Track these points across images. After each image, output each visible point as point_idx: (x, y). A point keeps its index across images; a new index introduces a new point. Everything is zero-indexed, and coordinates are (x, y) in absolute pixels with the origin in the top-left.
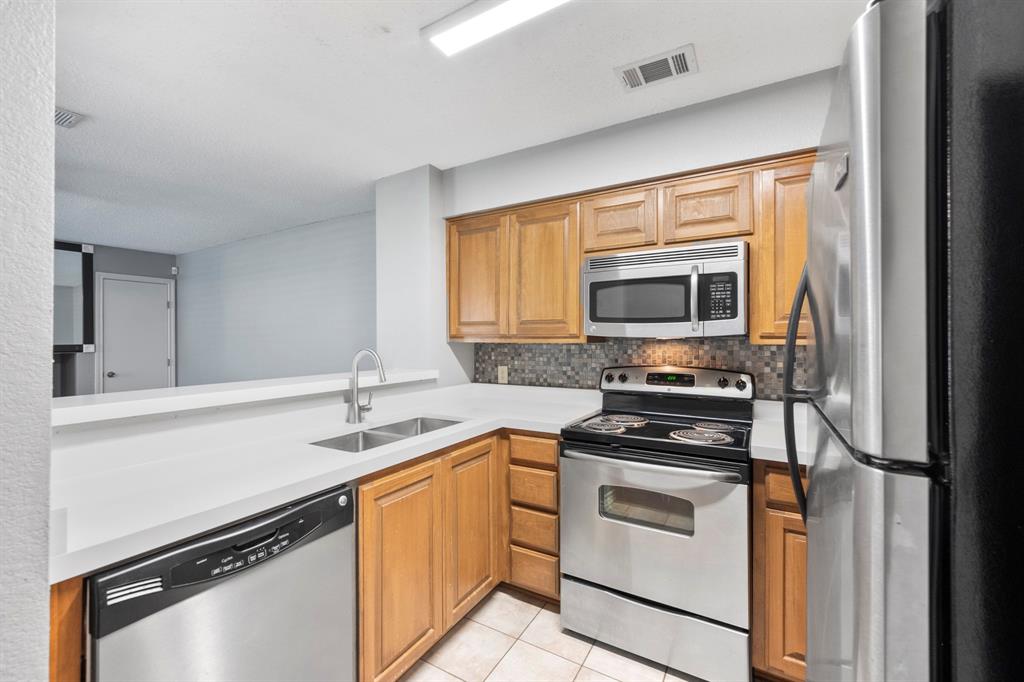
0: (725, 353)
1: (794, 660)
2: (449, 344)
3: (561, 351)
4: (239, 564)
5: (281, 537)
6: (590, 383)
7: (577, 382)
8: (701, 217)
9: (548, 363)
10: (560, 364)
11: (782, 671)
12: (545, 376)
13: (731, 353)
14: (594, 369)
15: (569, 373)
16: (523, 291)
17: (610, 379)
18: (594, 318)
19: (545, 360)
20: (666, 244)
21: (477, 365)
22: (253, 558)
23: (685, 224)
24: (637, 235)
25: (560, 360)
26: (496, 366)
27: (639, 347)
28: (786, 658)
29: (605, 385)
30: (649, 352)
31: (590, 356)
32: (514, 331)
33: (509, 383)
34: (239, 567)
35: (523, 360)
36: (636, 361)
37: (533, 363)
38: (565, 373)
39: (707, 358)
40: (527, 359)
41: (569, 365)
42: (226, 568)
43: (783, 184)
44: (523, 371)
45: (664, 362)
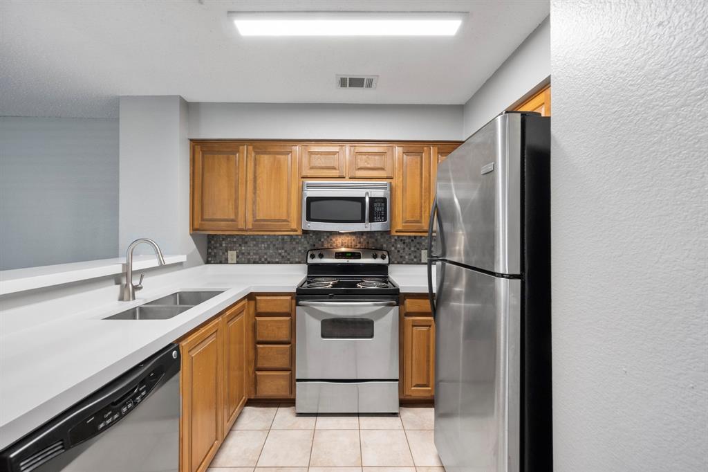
0: (373, 240)
1: (415, 388)
2: (191, 235)
3: (278, 240)
4: (116, 416)
5: (141, 389)
6: (297, 260)
7: (289, 260)
8: (369, 166)
9: (268, 248)
10: (277, 249)
11: (410, 395)
12: (265, 257)
13: (376, 240)
14: (300, 251)
15: (283, 254)
16: (258, 199)
17: (313, 257)
18: (309, 219)
19: (266, 246)
20: (350, 178)
21: (210, 251)
22: (125, 409)
23: (361, 169)
24: (334, 171)
25: (277, 246)
26: (227, 251)
27: (328, 237)
28: (413, 388)
29: (310, 261)
30: (334, 240)
31: (297, 243)
32: (250, 226)
33: (238, 263)
34: (117, 419)
35: (249, 246)
36: (326, 246)
37: (257, 249)
38: (280, 254)
39: (365, 243)
40: (252, 245)
41: (283, 249)
42: (108, 422)
43: (407, 155)
44: (249, 254)
45: (342, 245)
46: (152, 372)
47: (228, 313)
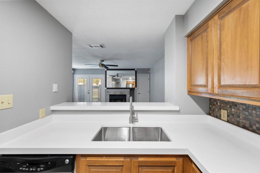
2: (188, 94)
4: (27, 169)
5: (41, 166)
12: (258, 126)
16: (222, 64)
21: (211, 106)
22: (31, 169)
26: (220, 109)
32: (216, 91)
33: (228, 121)
34: (27, 170)
35: (239, 109)
37: (247, 113)
40: (241, 109)
42: (24, 169)
44: (239, 117)
46: (50, 162)
47: (140, 159)
